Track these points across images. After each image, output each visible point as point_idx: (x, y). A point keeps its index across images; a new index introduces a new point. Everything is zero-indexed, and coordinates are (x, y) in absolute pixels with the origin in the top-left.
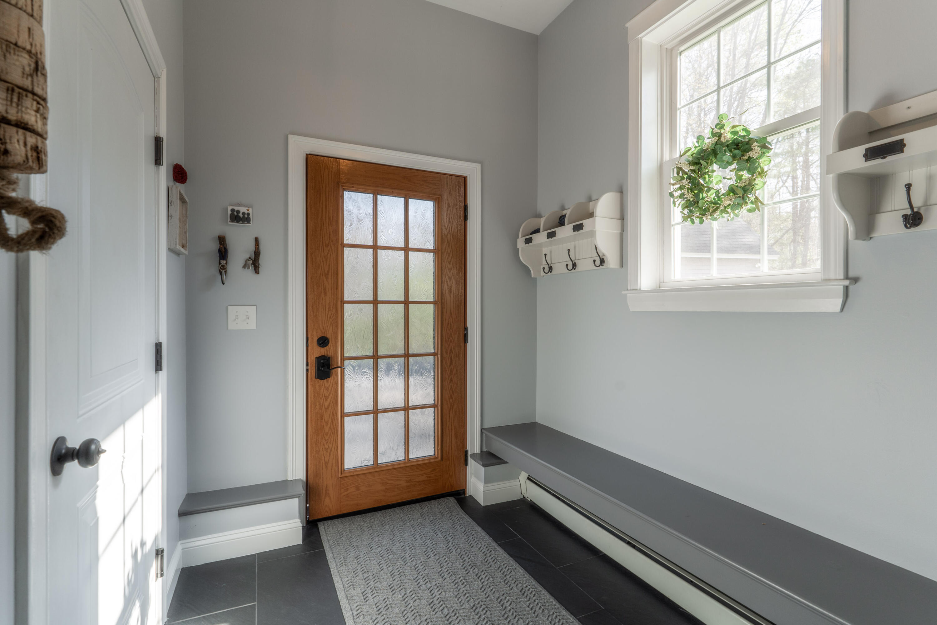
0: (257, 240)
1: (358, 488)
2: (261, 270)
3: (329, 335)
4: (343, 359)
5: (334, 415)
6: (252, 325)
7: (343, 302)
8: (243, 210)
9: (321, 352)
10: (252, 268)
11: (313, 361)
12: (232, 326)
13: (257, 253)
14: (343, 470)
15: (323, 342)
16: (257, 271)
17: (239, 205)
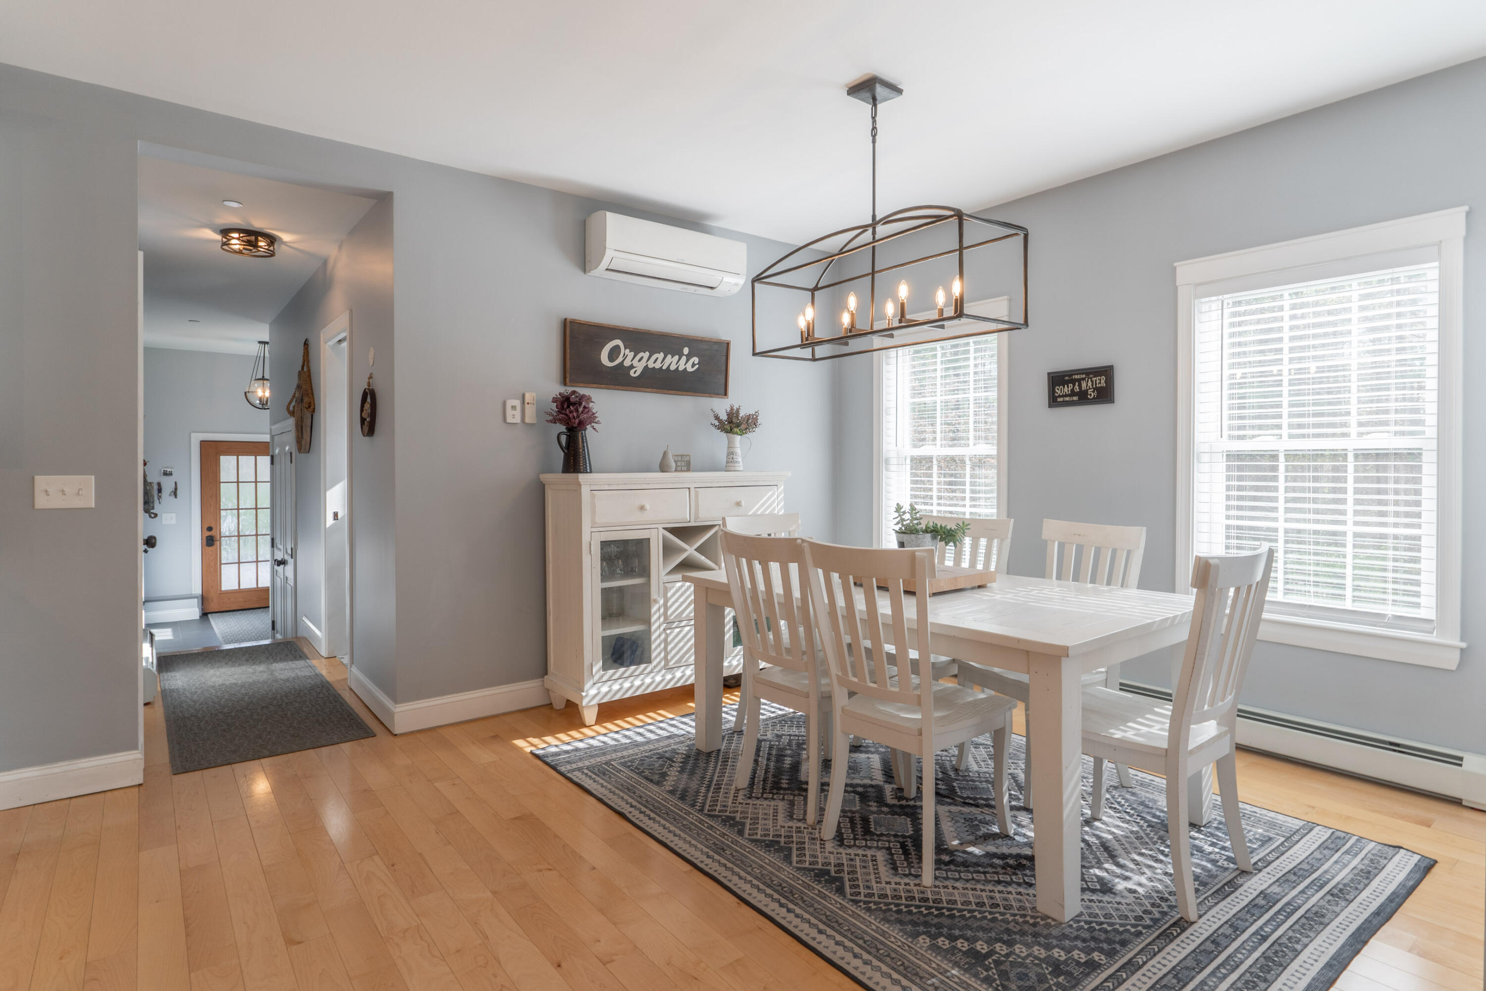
0: (176, 483)
1: (229, 599)
2: (178, 496)
3: (213, 526)
4: (221, 537)
5: (216, 564)
6: (174, 522)
7: (220, 510)
8: (169, 470)
9: (209, 534)
10: (174, 496)
11: (205, 539)
12: (164, 522)
13: (176, 489)
14: (221, 590)
15: (210, 529)
16: (176, 497)
17: (167, 468)
